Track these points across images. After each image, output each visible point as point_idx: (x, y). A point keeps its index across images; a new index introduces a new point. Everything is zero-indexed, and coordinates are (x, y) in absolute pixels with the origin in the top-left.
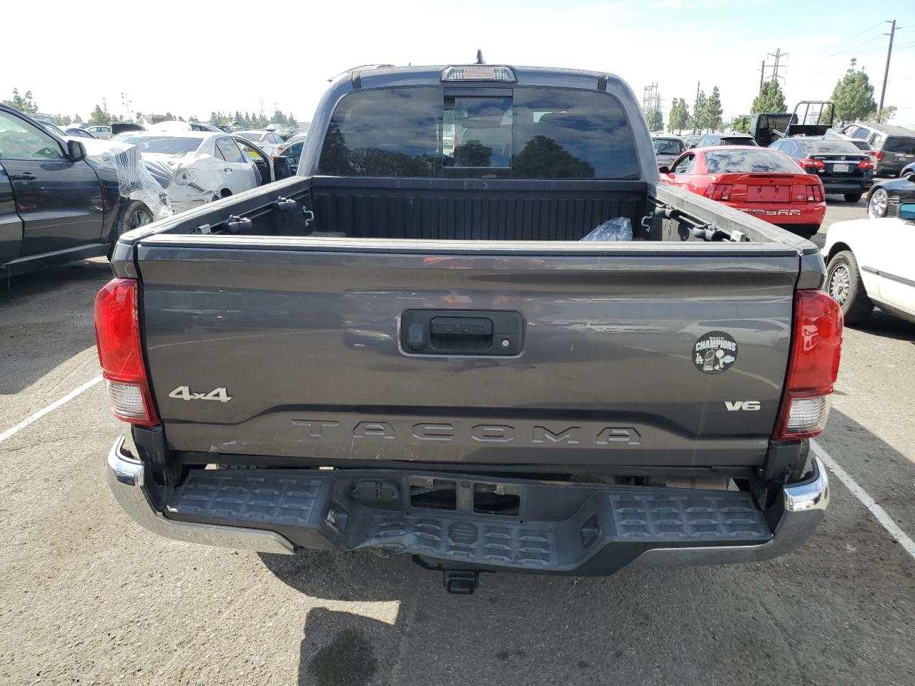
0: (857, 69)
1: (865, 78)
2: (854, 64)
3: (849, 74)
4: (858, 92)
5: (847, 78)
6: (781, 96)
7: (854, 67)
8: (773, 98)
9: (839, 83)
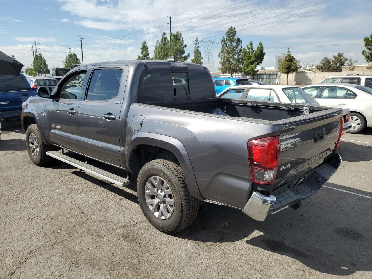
0: (72, 52)
1: (75, 56)
2: (70, 50)
3: (70, 54)
4: (75, 60)
5: (69, 55)
6: (44, 60)
7: (71, 51)
8: (41, 61)
9: (67, 57)
